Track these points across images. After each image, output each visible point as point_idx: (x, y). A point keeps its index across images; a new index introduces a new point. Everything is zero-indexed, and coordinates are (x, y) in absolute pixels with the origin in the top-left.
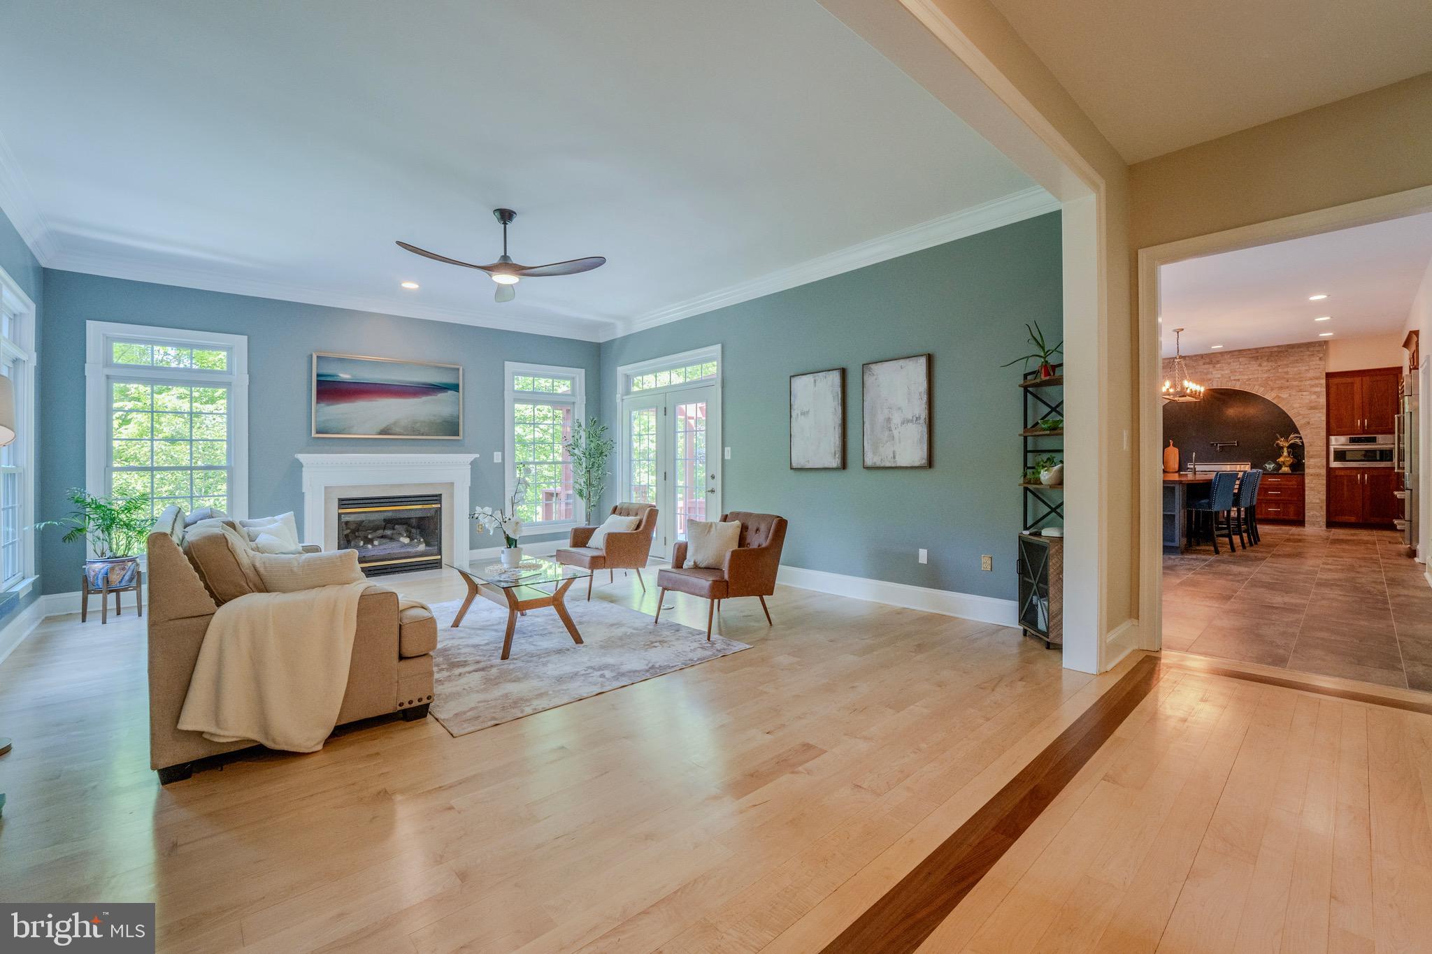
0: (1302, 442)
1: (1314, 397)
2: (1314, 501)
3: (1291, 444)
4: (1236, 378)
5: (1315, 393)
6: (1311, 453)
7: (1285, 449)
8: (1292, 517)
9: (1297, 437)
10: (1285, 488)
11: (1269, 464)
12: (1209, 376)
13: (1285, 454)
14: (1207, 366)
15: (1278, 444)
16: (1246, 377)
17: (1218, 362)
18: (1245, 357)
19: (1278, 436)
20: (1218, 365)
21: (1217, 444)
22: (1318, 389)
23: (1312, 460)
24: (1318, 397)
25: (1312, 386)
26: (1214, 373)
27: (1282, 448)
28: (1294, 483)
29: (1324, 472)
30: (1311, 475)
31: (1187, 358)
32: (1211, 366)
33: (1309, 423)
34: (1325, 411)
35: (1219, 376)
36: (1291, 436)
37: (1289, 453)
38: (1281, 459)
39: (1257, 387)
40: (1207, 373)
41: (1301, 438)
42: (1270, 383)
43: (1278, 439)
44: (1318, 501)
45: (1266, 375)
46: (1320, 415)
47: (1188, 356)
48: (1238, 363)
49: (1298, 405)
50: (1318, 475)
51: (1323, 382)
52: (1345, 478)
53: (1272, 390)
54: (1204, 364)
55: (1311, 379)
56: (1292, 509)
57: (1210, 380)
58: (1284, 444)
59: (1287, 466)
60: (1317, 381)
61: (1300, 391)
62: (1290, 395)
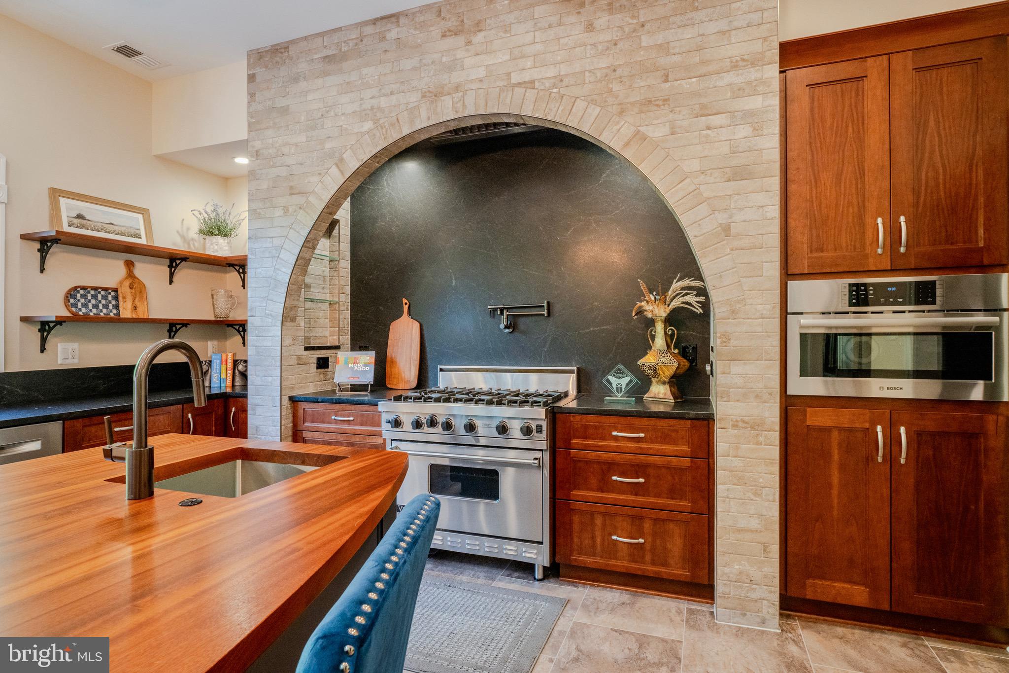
0: (706, 305)
1: (744, 131)
2: (742, 524)
3: (676, 311)
4: (526, 77)
5: (748, 115)
6: (733, 342)
7: (660, 327)
8: (679, 572)
9: (690, 288)
10: (657, 467)
11: (619, 374)
12: (457, 77)
13: (660, 342)
15: (640, 312)
16: (551, 72)
19: (643, 286)
21: (502, 310)
22: (755, 103)
23: (737, 369)
24: (757, 130)
25: (739, 92)
26: (468, 62)
27: (651, 323)
28: (685, 448)
29: (772, 414)
30: (735, 426)
33: (727, 229)
34: (775, 183)
35: (482, 73)
36: (676, 285)
37: (669, 337)
38: (649, 360)
39: (581, 104)
40: (451, 68)
41: (702, 292)
42: (616, 87)
43: (640, 296)
44: (754, 523)
45: (604, 63)
49: (695, 165)
50: (756, 426)
51: (772, 71)
52: (835, 434)
53: (621, 112)
55: (735, 66)
56: (676, 545)
57: (457, 88)
58: (656, 311)
59: (664, 383)
60: (753, 74)
61: (704, 111)
62: (672, 128)
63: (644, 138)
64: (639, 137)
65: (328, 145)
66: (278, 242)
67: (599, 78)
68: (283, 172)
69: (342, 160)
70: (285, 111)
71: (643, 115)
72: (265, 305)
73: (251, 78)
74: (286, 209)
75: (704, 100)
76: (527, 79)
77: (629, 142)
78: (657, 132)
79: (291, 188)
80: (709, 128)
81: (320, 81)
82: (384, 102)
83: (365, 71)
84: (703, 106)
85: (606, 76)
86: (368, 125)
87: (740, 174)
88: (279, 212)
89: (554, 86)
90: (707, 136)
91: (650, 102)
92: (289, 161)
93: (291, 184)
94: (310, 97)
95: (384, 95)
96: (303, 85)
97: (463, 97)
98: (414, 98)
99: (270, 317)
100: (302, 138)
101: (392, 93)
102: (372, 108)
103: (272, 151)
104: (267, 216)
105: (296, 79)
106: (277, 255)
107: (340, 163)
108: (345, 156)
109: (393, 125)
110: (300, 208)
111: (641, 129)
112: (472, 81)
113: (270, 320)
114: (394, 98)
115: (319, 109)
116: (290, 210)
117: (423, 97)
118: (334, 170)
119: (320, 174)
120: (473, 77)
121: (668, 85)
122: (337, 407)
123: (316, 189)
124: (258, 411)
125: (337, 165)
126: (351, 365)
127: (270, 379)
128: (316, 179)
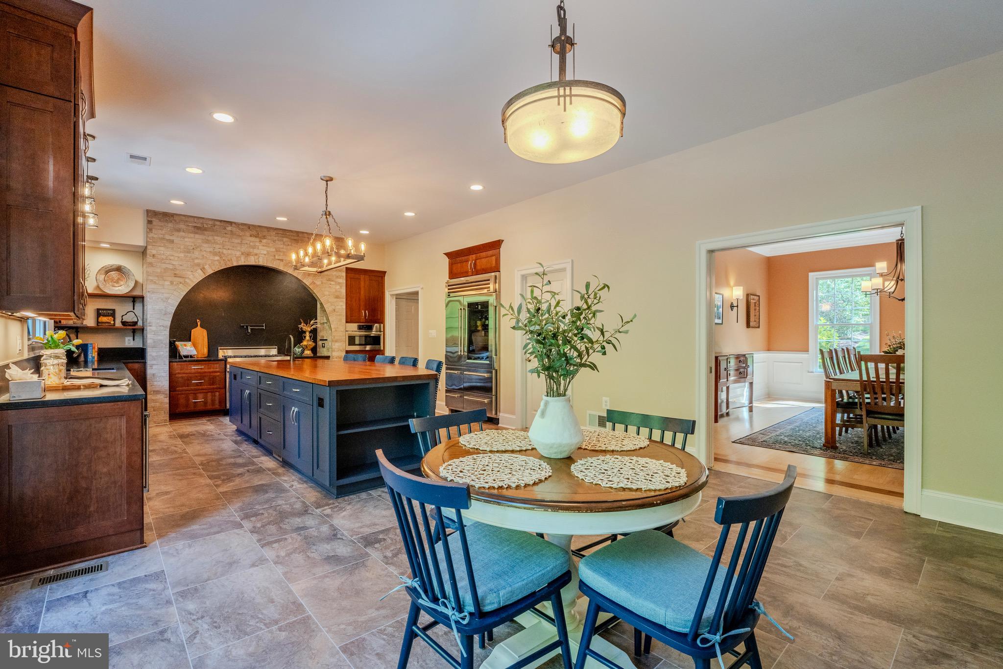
1: (338, 287)
4: (280, 258)
5: (339, 283)
6: (336, 337)
7: (308, 334)
12: (256, 251)
13: (308, 338)
14: (253, 239)
17: (264, 237)
18: (287, 237)
19: (304, 320)
20: (264, 241)
22: (340, 281)
23: (337, 344)
24: (341, 288)
25: (337, 277)
26: (260, 247)
27: (305, 332)
31: (233, 225)
32: (257, 240)
33: (334, 310)
34: (345, 300)
35: (265, 252)
36: (312, 321)
37: (310, 337)
38: (305, 343)
40: (254, 247)
43: (300, 323)
46: (341, 304)
47: (235, 223)
48: (282, 243)
51: (344, 274)
54: (251, 236)
57: (256, 255)
58: (307, 329)
59: (309, 350)
60: (340, 274)
61: (329, 280)
62: (322, 282)
63: (315, 283)
64: (313, 283)
65: (196, 261)
66: (166, 295)
68: (171, 267)
69: (204, 268)
70: (172, 242)
72: (159, 321)
73: (150, 222)
74: (172, 283)
75: (330, 277)
76: (281, 258)
78: (318, 283)
79: (175, 274)
80: (330, 284)
81: (192, 235)
82: (225, 251)
83: (216, 238)
84: (329, 279)
86: (217, 258)
87: (337, 297)
88: (167, 283)
89: (289, 263)
90: (330, 286)
92: (174, 263)
93: (175, 272)
94: (186, 240)
95: (225, 249)
96: (182, 234)
97: (258, 258)
98: (238, 254)
100: (182, 255)
101: (229, 249)
102: (219, 252)
103: (164, 257)
104: (160, 284)
105: (179, 230)
106: (167, 301)
107: (203, 269)
108: (205, 267)
109: (229, 260)
110: (181, 283)
112: (262, 254)
113: (162, 328)
114: (229, 252)
115: (192, 246)
116: (175, 283)
117: (242, 254)
118: (200, 271)
119: (192, 271)
120: (262, 253)
122: (195, 363)
123: (190, 277)
124: (154, 367)
125: (201, 269)
126: (185, 348)
127: (162, 353)
128: (189, 273)
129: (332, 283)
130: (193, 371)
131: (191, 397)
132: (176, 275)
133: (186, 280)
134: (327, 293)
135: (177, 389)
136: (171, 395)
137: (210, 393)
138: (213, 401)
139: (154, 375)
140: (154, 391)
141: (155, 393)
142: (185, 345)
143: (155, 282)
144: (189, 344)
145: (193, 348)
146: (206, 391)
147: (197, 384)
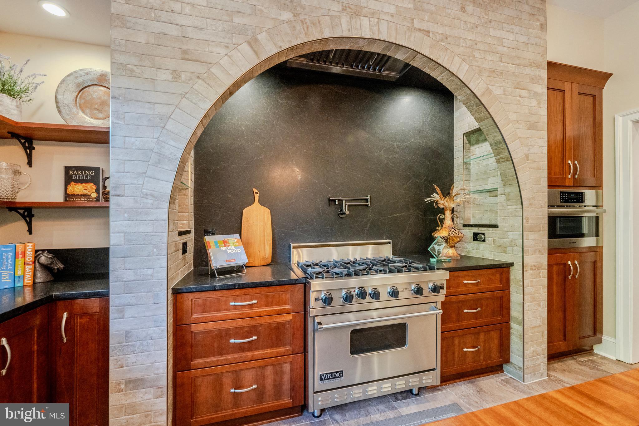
1: (534, 103)
2: (534, 323)
5: (536, 94)
6: (531, 221)
8: (497, 360)
11: (439, 243)
16: (440, 30)
22: (538, 88)
24: (539, 104)
25: (532, 80)
34: (546, 134)
35: (393, 10)
50: (539, 267)
55: (530, 65)
56: (495, 344)
61: (518, 86)
62: (504, 91)
63: (491, 93)
64: (488, 91)
65: (238, 20)
66: (163, 110)
67: (468, 46)
68: (172, 30)
69: (256, 40)
71: (490, 78)
72: (141, 183)
74: (176, 75)
75: (518, 79)
76: (425, 28)
77: (484, 93)
78: (497, 91)
79: (184, 52)
80: (520, 96)
84: (517, 83)
85: (472, 46)
86: (287, 15)
87: (533, 126)
88: (165, 75)
89: (442, 40)
90: (519, 101)
91: (494, 71)
92: (183, 21)
93: (185, 47)
99: (149, 197)
104: (146, 77)
106: (162, 125)
107: (253, 43)
108: (259, 37)
110: (198, 77)
111: (490, 87)
112: (385, 13)
113: (150, 201)
116: (183, 76)
118: (246, 48)
119: (227, 47)
121: (502, 64)
122: (238, 292)
123: (222, 62)
124: (129, 312)
125: (249, 43)
126: (223, 248)
127: (150, 271)
128: (221, 51)
129: (524, 93)
130: (232, 313)
131: (227, 381)
132: (186, 56)
133: (213, 70)
134: (513, 117)
135: (196, 362)
136: (179, 381)
137: (272, 367)
138: (278, 386)
139: (127, 334)
140: (128, 382)
141: (131, 386)
142: (225, 243)
143: (132, 71)
144: (233, 239)
145: (241, 250)
146: (261, 363)
147: (241, 348)
